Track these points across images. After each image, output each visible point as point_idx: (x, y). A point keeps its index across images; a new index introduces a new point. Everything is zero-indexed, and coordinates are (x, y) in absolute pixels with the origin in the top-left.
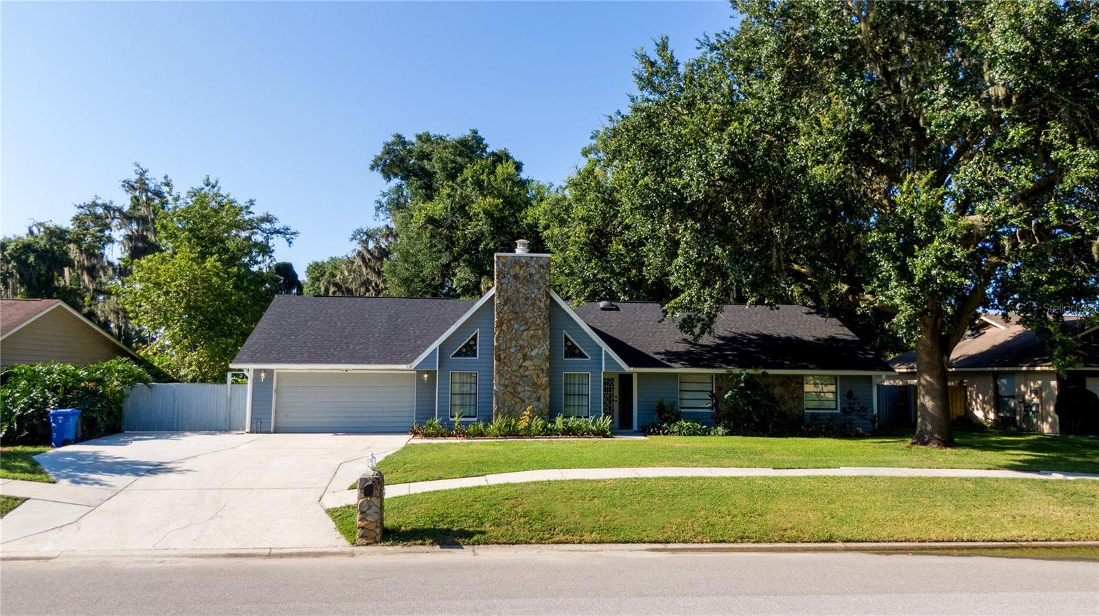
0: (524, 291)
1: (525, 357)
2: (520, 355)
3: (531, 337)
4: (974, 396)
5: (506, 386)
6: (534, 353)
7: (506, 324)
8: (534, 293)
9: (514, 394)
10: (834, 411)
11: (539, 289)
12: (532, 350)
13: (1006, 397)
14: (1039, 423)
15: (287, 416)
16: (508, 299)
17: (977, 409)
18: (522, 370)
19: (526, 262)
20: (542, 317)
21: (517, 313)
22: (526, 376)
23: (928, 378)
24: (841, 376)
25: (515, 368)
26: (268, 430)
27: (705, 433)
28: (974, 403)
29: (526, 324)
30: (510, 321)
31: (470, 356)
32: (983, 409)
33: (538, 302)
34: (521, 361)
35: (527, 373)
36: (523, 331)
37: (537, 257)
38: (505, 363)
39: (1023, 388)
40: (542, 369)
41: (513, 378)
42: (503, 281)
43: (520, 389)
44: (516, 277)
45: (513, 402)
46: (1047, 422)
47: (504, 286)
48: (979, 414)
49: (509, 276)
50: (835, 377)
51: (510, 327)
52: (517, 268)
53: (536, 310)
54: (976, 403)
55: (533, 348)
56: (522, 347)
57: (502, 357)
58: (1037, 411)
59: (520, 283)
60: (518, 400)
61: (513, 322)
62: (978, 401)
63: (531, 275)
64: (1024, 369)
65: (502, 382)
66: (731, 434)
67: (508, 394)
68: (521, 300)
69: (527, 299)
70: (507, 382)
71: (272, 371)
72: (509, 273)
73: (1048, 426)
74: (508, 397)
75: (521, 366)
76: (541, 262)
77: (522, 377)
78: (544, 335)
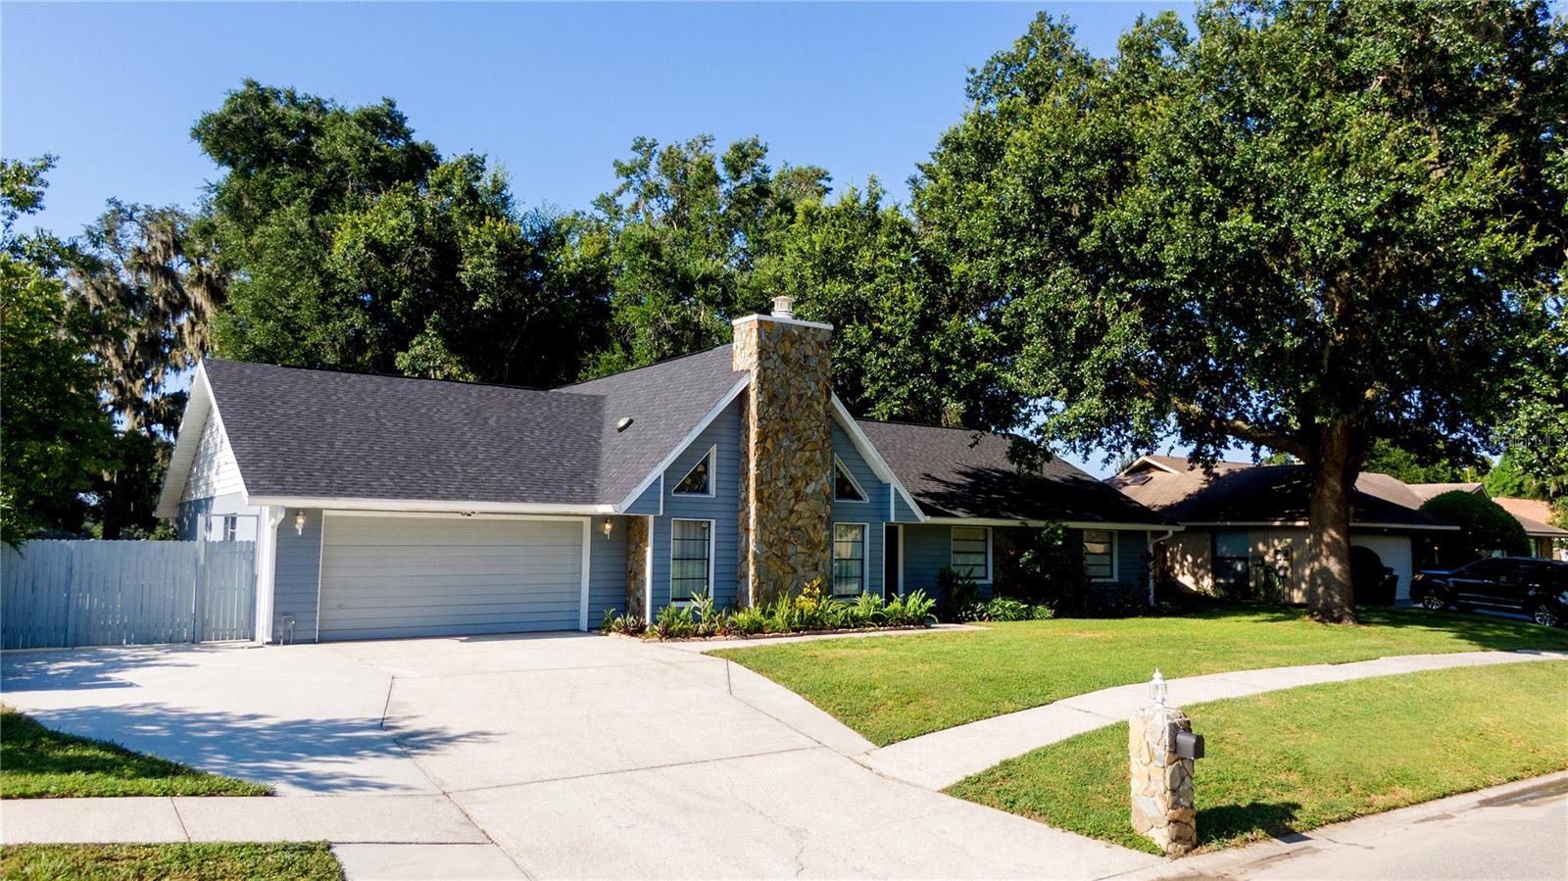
0: (796, 384)
1: (798, 496)
2: (791, 492)
3: (806, 463)
4: (1179, 557)
5: (771, 545)
6: (809, 490)
7: (771, 437)
8: (810, 388)
9: (783, 558)
10: (1107, 580)
11: (817, 383)
12: (807, 484)
13: (1229, 558)
14: (1287, 590)
15: (340, 606)
16: (774, 395)
17: (1183, 574)
18: (793, 518)
19: (800, 335)
20: (821, 429)
21: (786, 421)
22: (799, 529)
23: (1334, 534)
24: (1119, 531)
25: (784, 514)
26: (309, 636)
27: (1029, 616)
28: (1177, 566)
29: (799, 439)
30: (776, 433)
31: (697, 491)
32: (1194, 574)
33: (815, 404)
34: (792, 502)
35: (800, 523)
36: (796, 451)
37: (815, 329)
38: (769, 505)
39: (1261, 547)
40: (820, 517)
41: (781, 530)
42: (766, 364)
43: (790, 550)
44: (785, 359)
45: (781, 573)
46: (1299, 588)
47: (769, 372)
48: (1187, 581)
49: (775, 357)
50: (1110, 533)
51: (777, 444)
52: (788, 344)
53: (813, 418)
54: (1182, 567)
55: (809, 480)
56: (793, 480)
57: (766, 494)
58: (1285, 576)
59: (791, 370)
60: (788, 569)
61: (781, 436)
62: (1186, 564)
63: (806, 357)
64: (1277, 523)
65: (766, 538)
66: (1056, 616)
67: (775, 558)
68: (794, 399)
69: (800, 397)
70: (772, 537)
71: (318, 511)
72: (775, 351)
73: (1300, 594)
74: (774, 565)
75: (791, 512)
76: (819, 338)
77: (793, 529)
78: (824, 460)
